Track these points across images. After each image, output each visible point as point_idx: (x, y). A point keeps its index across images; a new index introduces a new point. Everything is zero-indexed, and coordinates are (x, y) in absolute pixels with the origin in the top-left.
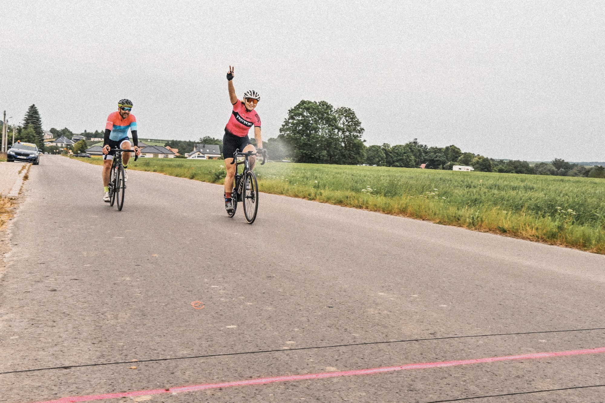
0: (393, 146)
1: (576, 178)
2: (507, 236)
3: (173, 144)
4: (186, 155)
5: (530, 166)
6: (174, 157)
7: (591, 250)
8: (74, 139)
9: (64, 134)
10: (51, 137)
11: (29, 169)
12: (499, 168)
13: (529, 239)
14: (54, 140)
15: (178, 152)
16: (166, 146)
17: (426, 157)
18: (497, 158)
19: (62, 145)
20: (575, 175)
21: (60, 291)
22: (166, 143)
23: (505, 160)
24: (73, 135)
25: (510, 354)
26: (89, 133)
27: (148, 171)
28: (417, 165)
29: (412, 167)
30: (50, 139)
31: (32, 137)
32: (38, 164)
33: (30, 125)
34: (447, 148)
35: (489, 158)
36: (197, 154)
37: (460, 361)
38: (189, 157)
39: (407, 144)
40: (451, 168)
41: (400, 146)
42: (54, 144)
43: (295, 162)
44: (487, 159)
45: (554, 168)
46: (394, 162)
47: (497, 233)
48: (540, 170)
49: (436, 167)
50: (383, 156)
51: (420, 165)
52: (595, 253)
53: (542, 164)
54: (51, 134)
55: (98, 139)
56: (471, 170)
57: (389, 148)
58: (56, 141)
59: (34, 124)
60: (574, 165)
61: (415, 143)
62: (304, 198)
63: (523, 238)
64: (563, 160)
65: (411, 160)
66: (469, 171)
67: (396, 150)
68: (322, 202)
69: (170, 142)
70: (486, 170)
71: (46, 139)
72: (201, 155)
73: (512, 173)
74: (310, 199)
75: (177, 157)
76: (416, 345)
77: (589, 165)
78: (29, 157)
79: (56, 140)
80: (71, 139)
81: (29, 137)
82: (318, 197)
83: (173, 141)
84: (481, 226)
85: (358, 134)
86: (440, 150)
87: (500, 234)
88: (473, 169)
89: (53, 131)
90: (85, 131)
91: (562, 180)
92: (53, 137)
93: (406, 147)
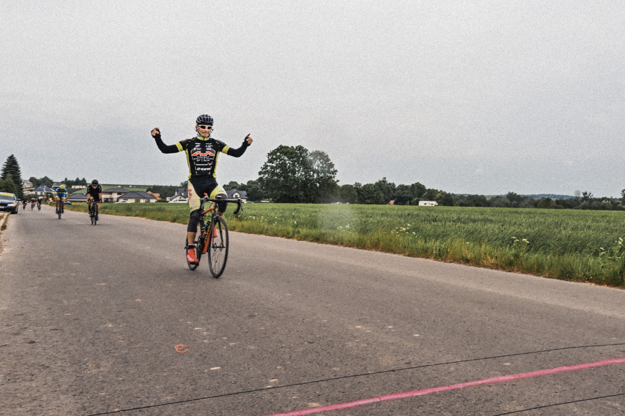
0: (364, 185)
1: (527, 210)
2: (470, 265)
3: (155, 189)
4: (168, 199)
5: (487, 199)
6: (156, 202)
7: (544, 275)
9: (44, 182)
10: (30, 186)
11: (7, 218)
12: (460, 202)
13: (489, 267)
14: (33, 189)
15: (159, 197)
16: (147, 191)
17: (394, 194)
18: (458, 193)
19: (42, 193)
20: (526, 206)
21: (40, 342)
22: (148, 189)
23: (465, 194)
24: (54, 183)
25: (479, 379)
26: (70, 181)
27: (130, 216)
28: (387, 202)
29: (382, 203)
30: (29, 188)
31: (10, 186)
32: (16, 213)
33: (9, 175)
34: (413, 185)
35: (451, 193)
36: (178, 198)
37: (434, 389)
38: (170, 201)
40: (417, 204)
41: (371, 185)
42: (34, 193)
43: (274, 203)
44: (449, 194)
45: (508, 201)
46: (365, 199)
47: (461, 263)
48: (496, 202)
49: (404, 204)
50: (356, 194)
51: (389, 202)
52: (548, 277)
53: (498, 197)
54: (31, 183)
55: (79, 186)
56: (435, 205)
57: (361, 187)
59: (13, 174)
60: (525, 197)
61: (384, 181)
62: (283, 236)
63: (485, 266)
64: (516, 194)
65: (380, 197)
66: (433, 205)
67: (367, 188)
68: (300, 240)
69: (151, 187)
70: (448, 204)
71: (26, 188)
72: (182, 199)
73: (472, 206)
74: (289, 238)
75: (159, 201)
76: (393, 376)
77: (538, 197)
78: (7, 207)
79: (35, 189)
80: (51, 187)
81: (8, 187)
82: (296, 235)
83: (155, 186)
84: (447, 257)
85: (332, 175)
86: (407, 187)
87: (464, 264)
88: (437, 204)
89: (32, 180)
90: (66, 179)
91: (516, 212)
92: (32, 186)
93: (376, 186)
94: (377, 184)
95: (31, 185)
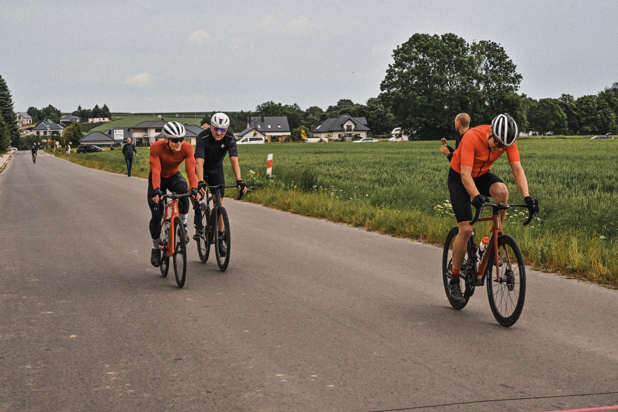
0: (579, 99)
8: (62, 122)
9: (48, 114)
14: (33, 126)
19: (45, 133)
24: (62, 115)
26: (85, 110)
30: (28, 124)
39: (602, 93)
41: (591, 97)
42: (34, 133)
46: (581, 125)
50: (563, 116)
54: (29, 117)
55: (98, 119)
57: (572, 102)
58: (37, 128)
65: (610, 120)
67: (585, 104)
72: (258, 135)
79: (36, 126)
80: (58, 122)
85: (512, 85)
90: (80, 108)
92: (32, 122)
93: (601, 98)
94: (602, 95)
95: (30, 121)
